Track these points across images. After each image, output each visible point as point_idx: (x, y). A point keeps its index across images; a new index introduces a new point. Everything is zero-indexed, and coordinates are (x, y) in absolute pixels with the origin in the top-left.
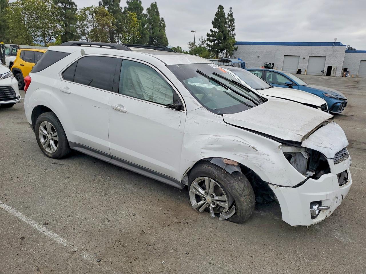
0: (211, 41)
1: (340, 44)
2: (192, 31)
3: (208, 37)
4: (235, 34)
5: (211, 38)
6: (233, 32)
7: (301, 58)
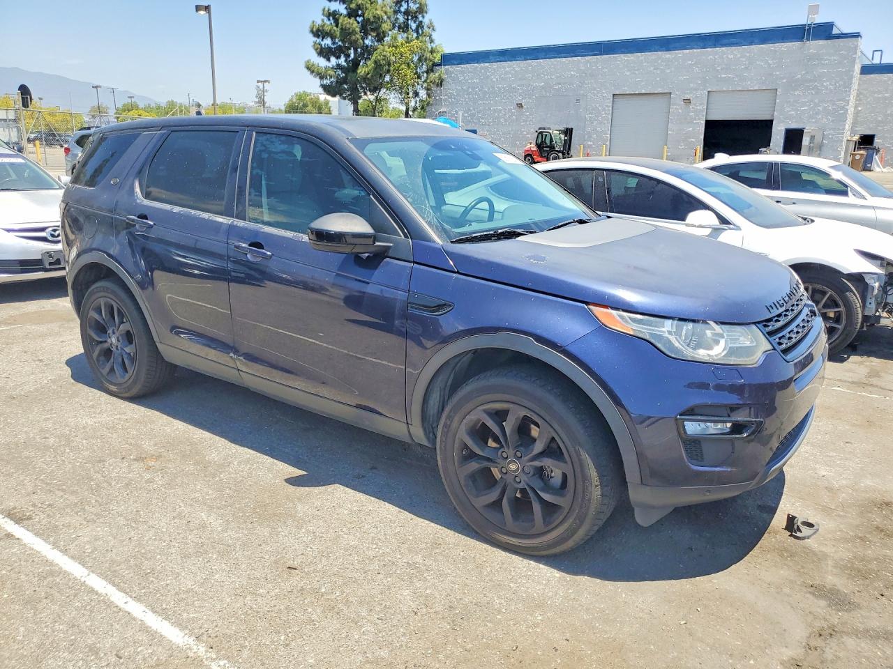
0: (324, 53)
1: (835, 31)
2: (198, 8)
3: (315, 39)
4: (431, 26)
5: (328, 42)
6: (423, 17)
7: (677, 98)
